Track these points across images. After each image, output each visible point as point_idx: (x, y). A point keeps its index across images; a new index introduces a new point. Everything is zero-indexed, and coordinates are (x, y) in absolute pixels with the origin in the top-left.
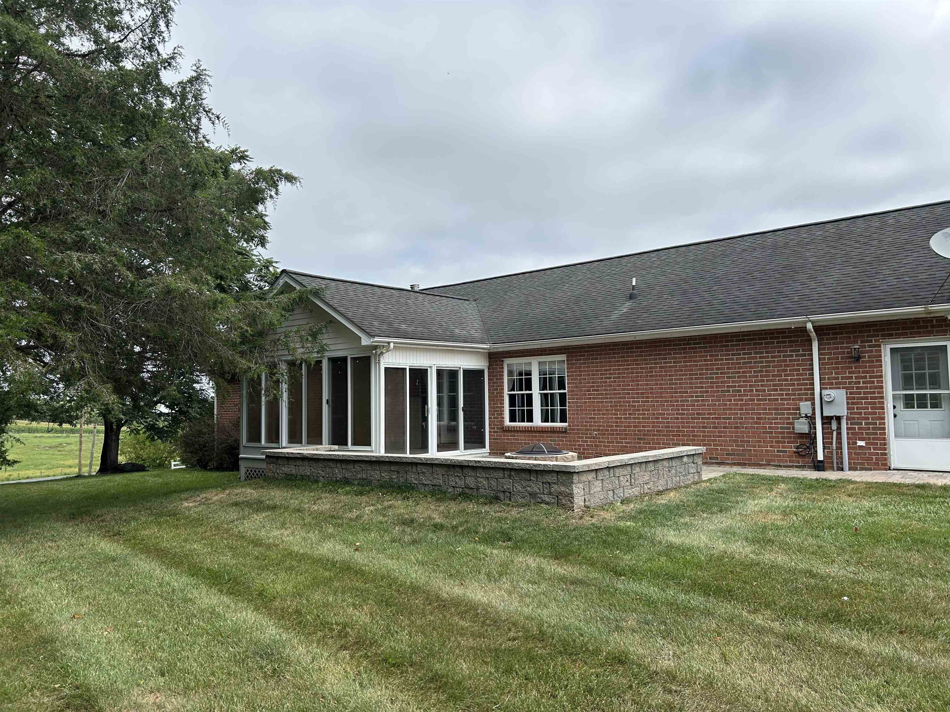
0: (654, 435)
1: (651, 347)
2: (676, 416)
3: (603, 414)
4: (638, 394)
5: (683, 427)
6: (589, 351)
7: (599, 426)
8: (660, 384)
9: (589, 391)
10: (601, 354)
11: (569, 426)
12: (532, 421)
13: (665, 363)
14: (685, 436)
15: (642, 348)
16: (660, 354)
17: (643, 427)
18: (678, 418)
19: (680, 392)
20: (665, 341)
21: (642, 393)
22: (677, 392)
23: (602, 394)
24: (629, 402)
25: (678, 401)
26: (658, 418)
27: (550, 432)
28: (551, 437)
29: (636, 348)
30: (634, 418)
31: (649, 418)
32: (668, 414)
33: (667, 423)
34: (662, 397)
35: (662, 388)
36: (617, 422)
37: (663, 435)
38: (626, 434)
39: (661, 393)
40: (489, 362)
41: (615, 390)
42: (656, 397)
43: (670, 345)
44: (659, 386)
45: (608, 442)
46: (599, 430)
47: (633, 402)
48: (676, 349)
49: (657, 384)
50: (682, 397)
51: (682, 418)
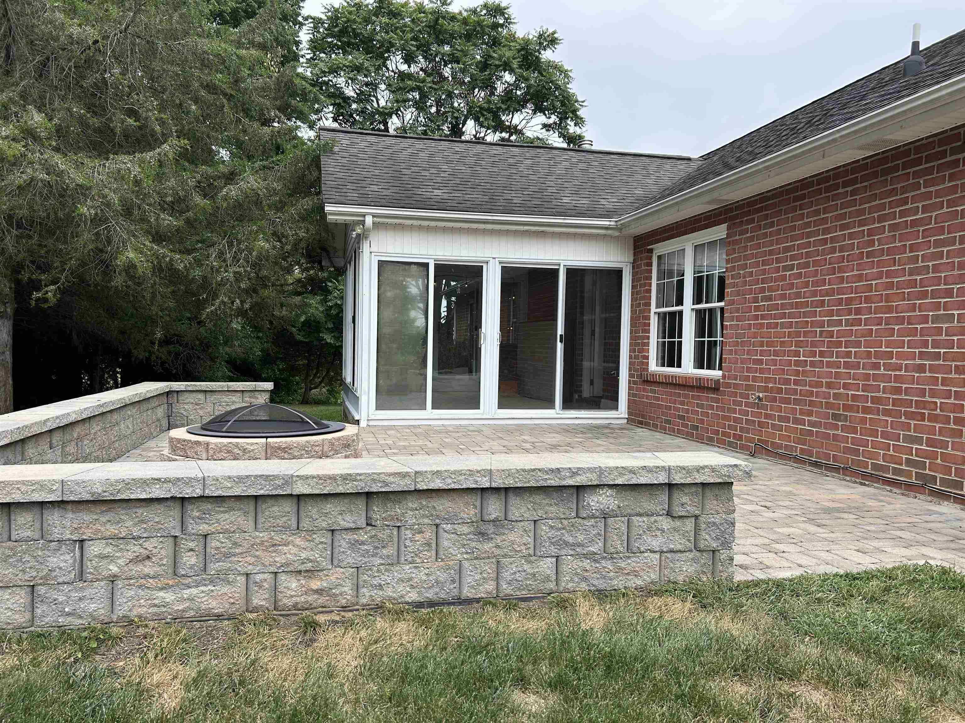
0: (866, 410)
1: (875, 175)
2: (918, 362)
3: (776, 353)
4: (840, 304)
5: (933, 393)
6: (761, 210)
7: (768, 380)
8: (889, 274)
9: (756, 300)
10: (779, 213)
11: (724, 377)
12: (679, 366)
13: (903, 214)
14: (933, 418)
15: (854, 181)
16: (893, 192)
17: (846, 386)
18: (921, 368)
19: (934, 295)
20: (907, 153)
21: (849, 301)
22: (924, 295)
23: (776, 307)
24: (821, 324)
25: (925, 319)
26: (876, 366)
27: (697, 387)
28: (699, 398)
29: (846, 184)
30: (829, 365)
31: (857, 366)
32: (900, 356)
33: (898, 379)
34: (889, 309)
35: (891, 285)
36: (797, 373)
37: (887, 413)
38: (812, 403)
39: (888, 298)
40: (635, 255)
41: (798, 295)
42: (878, 310)
43: (918, 161)
44: (884, 280)
45: (781, 418)
46: (766, 389)
47: (830, 323)
48: (929, 171)
49: (880, 275)
50: (937, 306)
51: (933, 369)
